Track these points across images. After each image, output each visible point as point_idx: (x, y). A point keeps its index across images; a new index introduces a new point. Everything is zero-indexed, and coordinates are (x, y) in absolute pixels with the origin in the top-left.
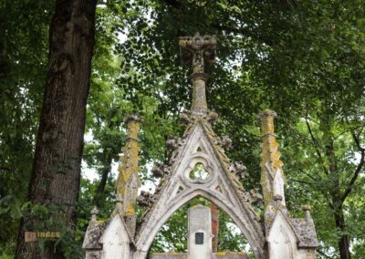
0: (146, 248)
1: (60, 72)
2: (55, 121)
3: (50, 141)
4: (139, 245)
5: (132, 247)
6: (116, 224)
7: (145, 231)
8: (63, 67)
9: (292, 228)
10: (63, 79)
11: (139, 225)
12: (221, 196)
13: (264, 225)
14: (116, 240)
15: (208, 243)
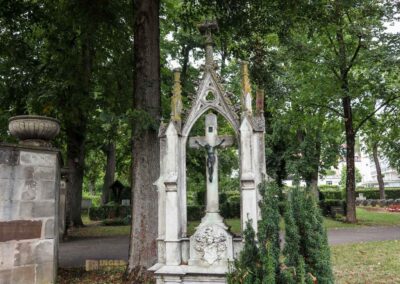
0: (187, 135)
1: (141, 25)
2: (142, 55)
3: (140, 69)
4: (184, 134)
5: (180, 136)
6: (171, 126)
7: (186, 128)
8: (142, 20)
9: (252, 124)
10: (143, 28)
11: (183, 124)
12: (221, 108)
13: (240, 121)
14: (172, 133)
15: (215, 132)
